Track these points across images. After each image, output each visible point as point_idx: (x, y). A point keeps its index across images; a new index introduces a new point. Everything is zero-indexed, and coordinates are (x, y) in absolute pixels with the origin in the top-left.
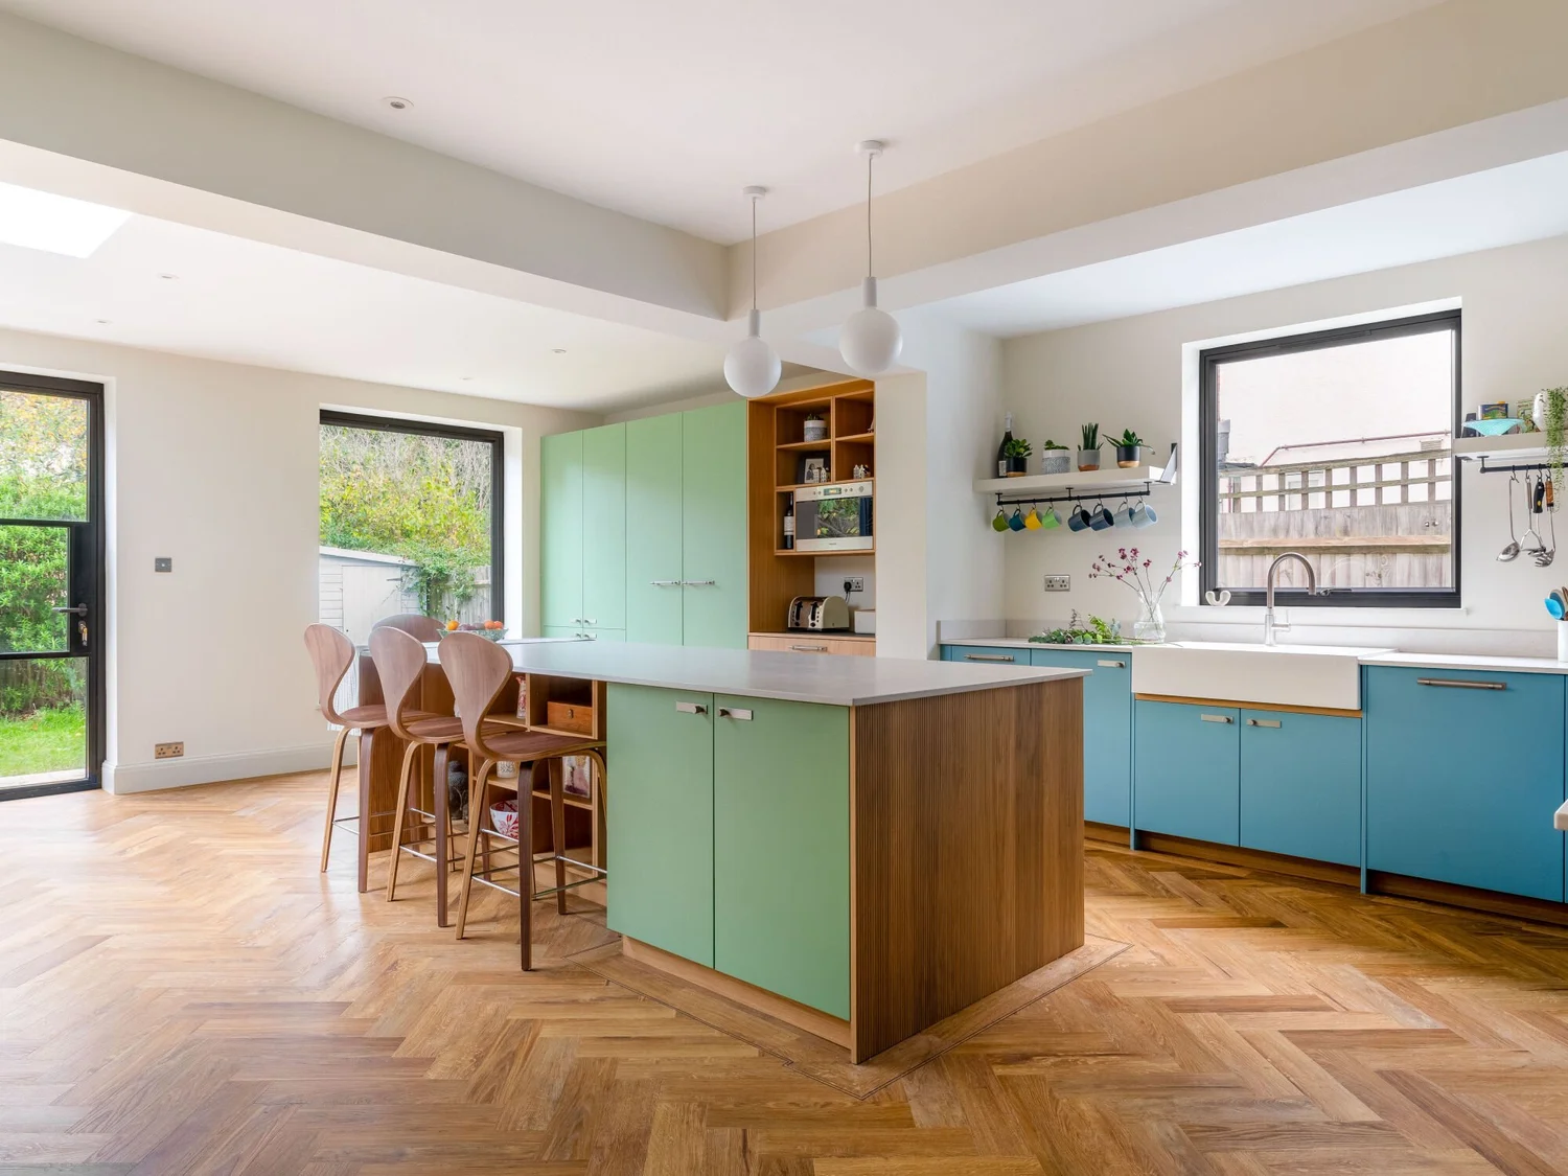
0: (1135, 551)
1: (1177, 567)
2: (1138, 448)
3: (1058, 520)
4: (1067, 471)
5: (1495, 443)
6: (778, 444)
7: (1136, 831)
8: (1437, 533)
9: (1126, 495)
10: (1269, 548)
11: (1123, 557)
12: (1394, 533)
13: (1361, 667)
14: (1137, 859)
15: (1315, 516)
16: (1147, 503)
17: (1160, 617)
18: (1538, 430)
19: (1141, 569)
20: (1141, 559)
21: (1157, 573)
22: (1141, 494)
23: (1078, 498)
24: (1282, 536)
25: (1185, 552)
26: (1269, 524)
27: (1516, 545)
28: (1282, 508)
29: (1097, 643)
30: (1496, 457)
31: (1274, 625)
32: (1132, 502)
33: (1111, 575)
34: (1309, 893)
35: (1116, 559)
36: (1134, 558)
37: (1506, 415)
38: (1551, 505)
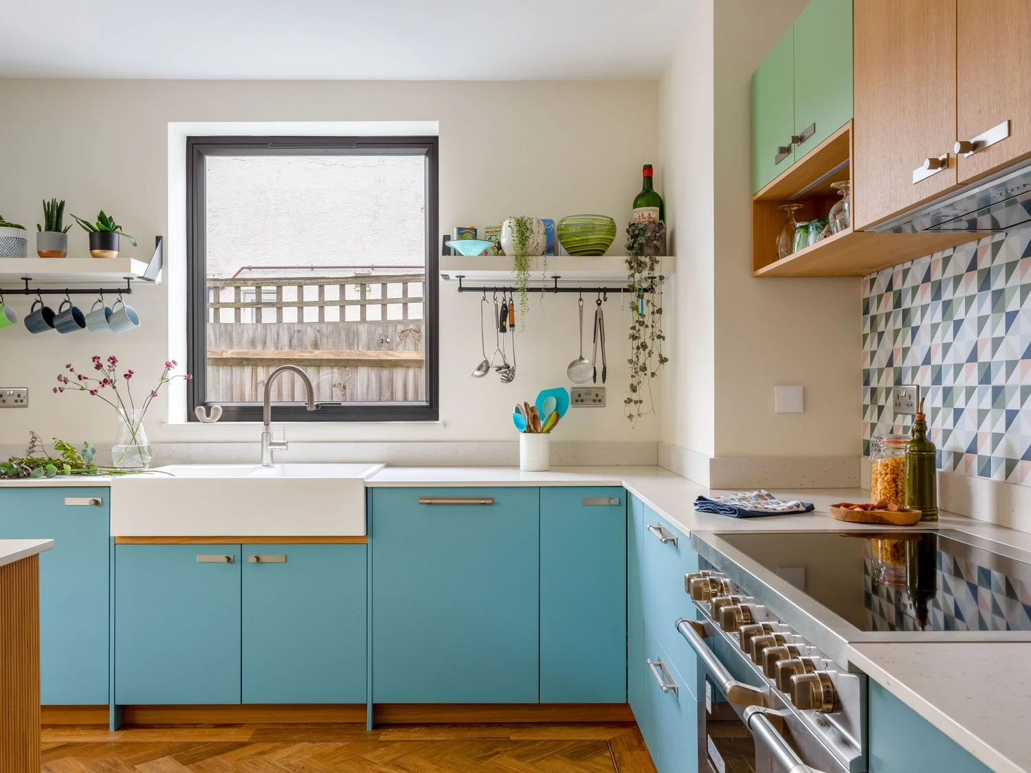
0: (113, 360)
1: (164, 379)
2: (116, 235)
3: (11, 317)
4: (23, 255)
5: (471, 263)
7: (117, 707)
8: (389, 350)
9: (101, 291)
10: (248, 359)
11: (99, 367)
12: (356, 348)
13: (367, 488)
14: (120, 746)
15: (289, 329)
16: (128, 302)
17: (144, 438)
18: (503, 254)
19: (121, 382)
20: (121, 370)
21: (140, 387)
22: (119, 291)
23: (39, 292)
24: (259, 348)
25: (174, 362)
26: (248, 335)
27: (486, 362)
28: (259, 320)
29: (63, 473)
30: (474, 277)
31: (271, 444)
32: (109, 300)
33: (82, 389)
34: (319, 747)
35: (88, 369)
36: (111, 369)
37: (475, 237)
38: (512, 326)
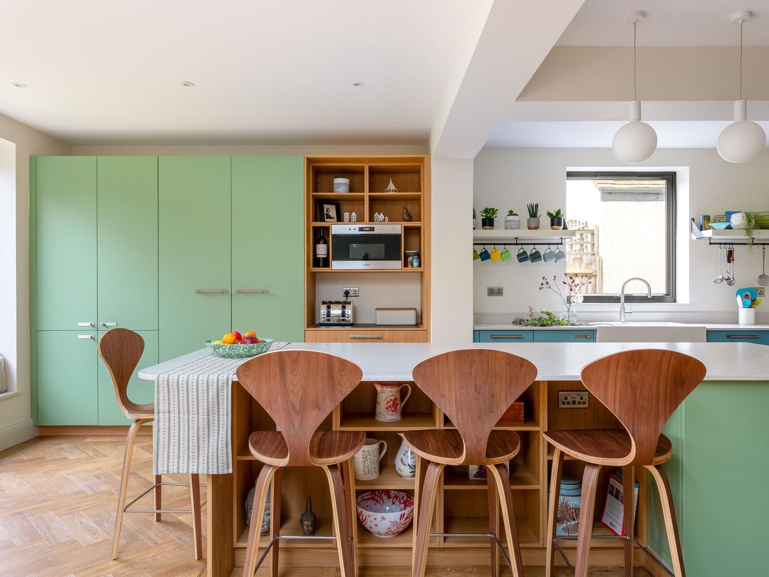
2: (563, 219)
4: (520, 228)
6: (313, 192)
9: (550, 244)
13: (707, 331)
16: (561, 249)
22: (557, 244)
23: (522, 244)
31: (625, 313)
32: (552, 248)
38: (733, 260)
